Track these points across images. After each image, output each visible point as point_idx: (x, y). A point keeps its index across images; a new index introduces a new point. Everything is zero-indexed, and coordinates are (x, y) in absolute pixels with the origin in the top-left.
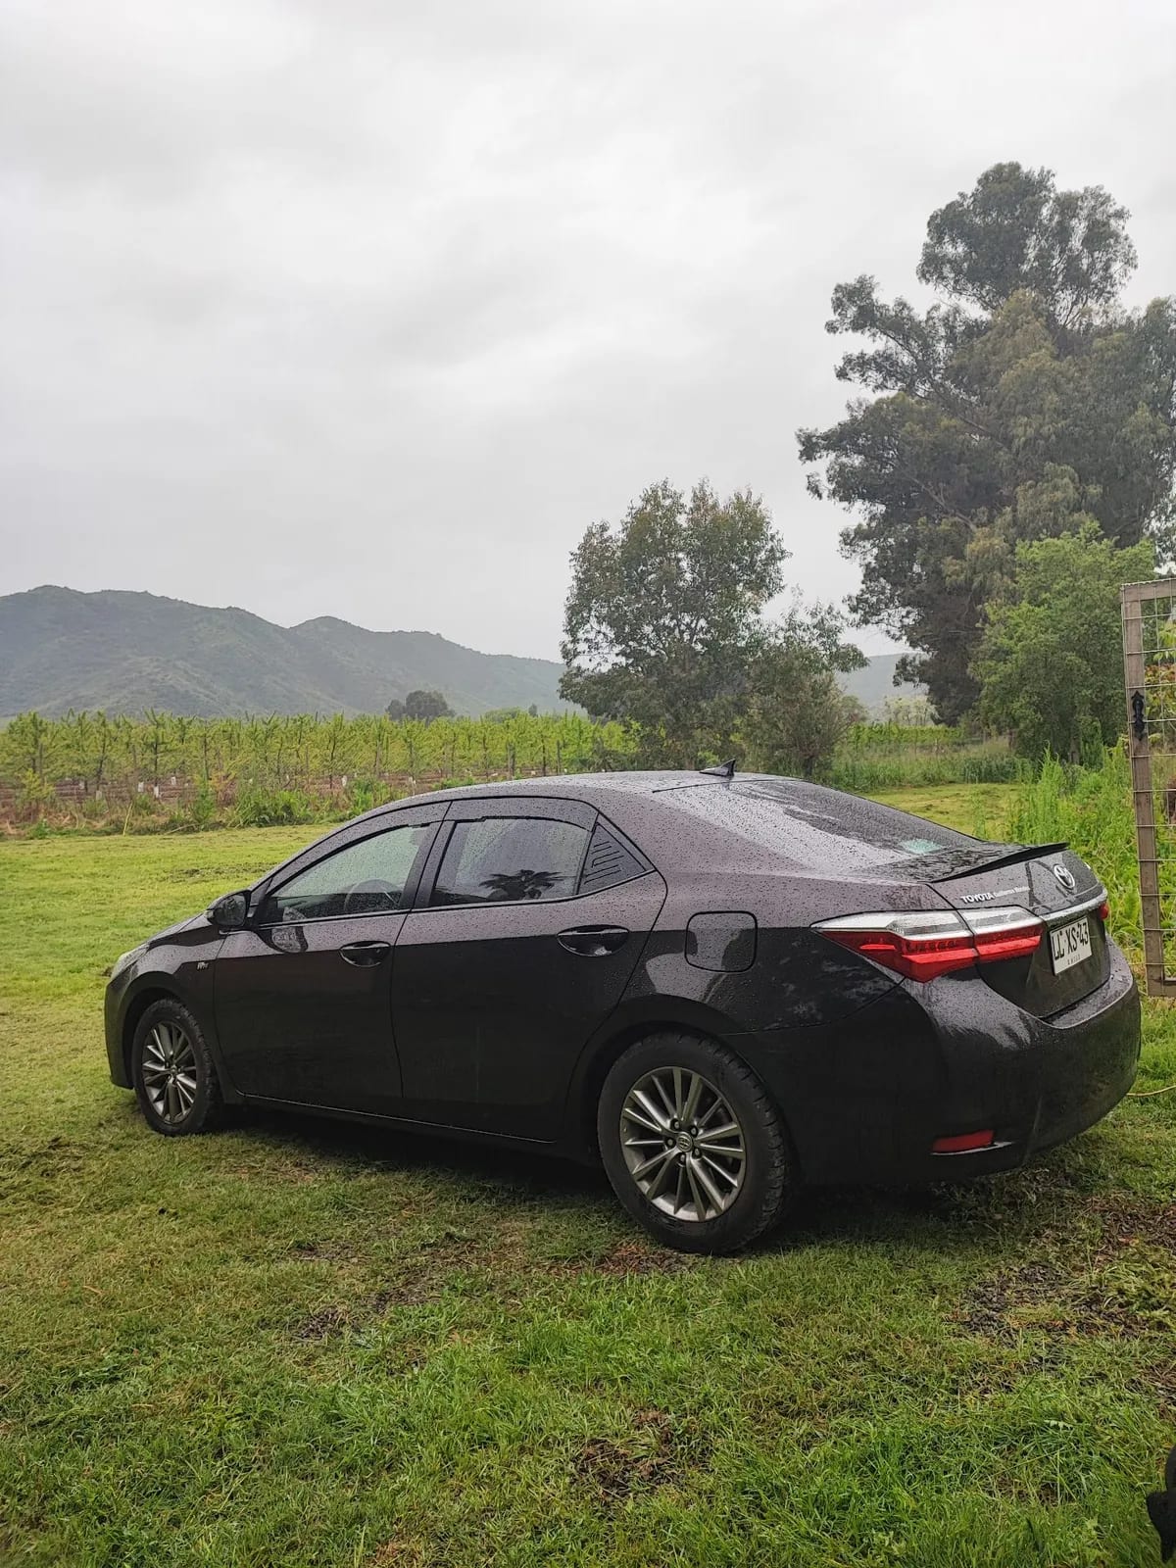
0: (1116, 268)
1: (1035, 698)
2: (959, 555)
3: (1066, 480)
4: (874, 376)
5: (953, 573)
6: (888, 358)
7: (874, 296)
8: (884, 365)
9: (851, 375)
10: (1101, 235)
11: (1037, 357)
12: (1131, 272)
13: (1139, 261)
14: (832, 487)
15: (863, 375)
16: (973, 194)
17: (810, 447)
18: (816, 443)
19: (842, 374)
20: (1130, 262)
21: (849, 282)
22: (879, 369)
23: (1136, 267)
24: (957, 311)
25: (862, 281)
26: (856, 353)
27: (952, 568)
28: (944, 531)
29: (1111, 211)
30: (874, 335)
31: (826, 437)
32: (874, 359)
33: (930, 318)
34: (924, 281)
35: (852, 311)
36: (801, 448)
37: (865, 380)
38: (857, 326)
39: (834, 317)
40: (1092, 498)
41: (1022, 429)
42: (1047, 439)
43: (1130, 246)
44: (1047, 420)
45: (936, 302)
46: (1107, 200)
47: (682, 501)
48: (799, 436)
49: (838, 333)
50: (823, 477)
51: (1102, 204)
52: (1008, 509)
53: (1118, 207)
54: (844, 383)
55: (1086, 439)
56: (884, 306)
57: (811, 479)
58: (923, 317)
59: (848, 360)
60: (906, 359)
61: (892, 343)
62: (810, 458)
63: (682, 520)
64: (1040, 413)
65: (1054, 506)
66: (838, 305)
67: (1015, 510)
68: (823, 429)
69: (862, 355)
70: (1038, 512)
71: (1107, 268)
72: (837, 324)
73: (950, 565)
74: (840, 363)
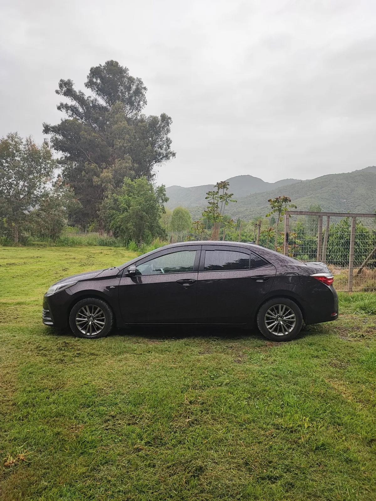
0: (141, 103)
1: (134, 224)
2: (98, 176)
3: (130, 161)
4: (70, 112)
5: (96, 181)
6: (75, 108)
7: (73, 87)
8: (74, 110)
9: (62, 109)
10: (138, 92)
11: (124, 123)
12: (145, 105)
13: (147, 103)
14: (53, 144)
15: (67, 111)
16: (104, 66)
17: (47, 130)
18: (50, 129)
19: (59, 108)
20: (145, 103)
21: (65, 80)
22: (72, 110)
23: (146, 104)
24: (96, 100)
25: (69, 80)
26: (64, 103)
27: (96, 180)
28: (93, 168)
29: (143, 87)
30: (72, 99)
31: (53, 128)
32: (71, 107)
33: (88, 99)
34: (87, 87)
35: (65, 89)
36: (44, 129)
37: (67, 113)
38: (66, 94)
39: (59, 89)
40: (135, 167)
41: (118, 143)
42: (125, 147)
43: (145, 98)
44: (125, 142)
45: (90, 95)
46: (142, 83)
47: (22, 141)
48: (44, 125)
49: (59, 95)
50: (49, 140)
51: (141, 84)
52: (113, 165)
53: (145, 86)
54: (59, 111)
55: (134, 150)
56: (75, 91)
57: (46, 140)
58: (86, 99)
59: (62, 104)
60: (81, 110)
61: (77, 104)
62: (46, 133)
63: (21, 147)
64: (124, 140)
65: (126, 167)
66: (61, 86)
67: (115, 166)
68: (52, 125)
69: (66, 104)
70: (121, 168)
71: (139, 102)
72: (59, 92)
73: (95, 179)
74: (59, 105)
